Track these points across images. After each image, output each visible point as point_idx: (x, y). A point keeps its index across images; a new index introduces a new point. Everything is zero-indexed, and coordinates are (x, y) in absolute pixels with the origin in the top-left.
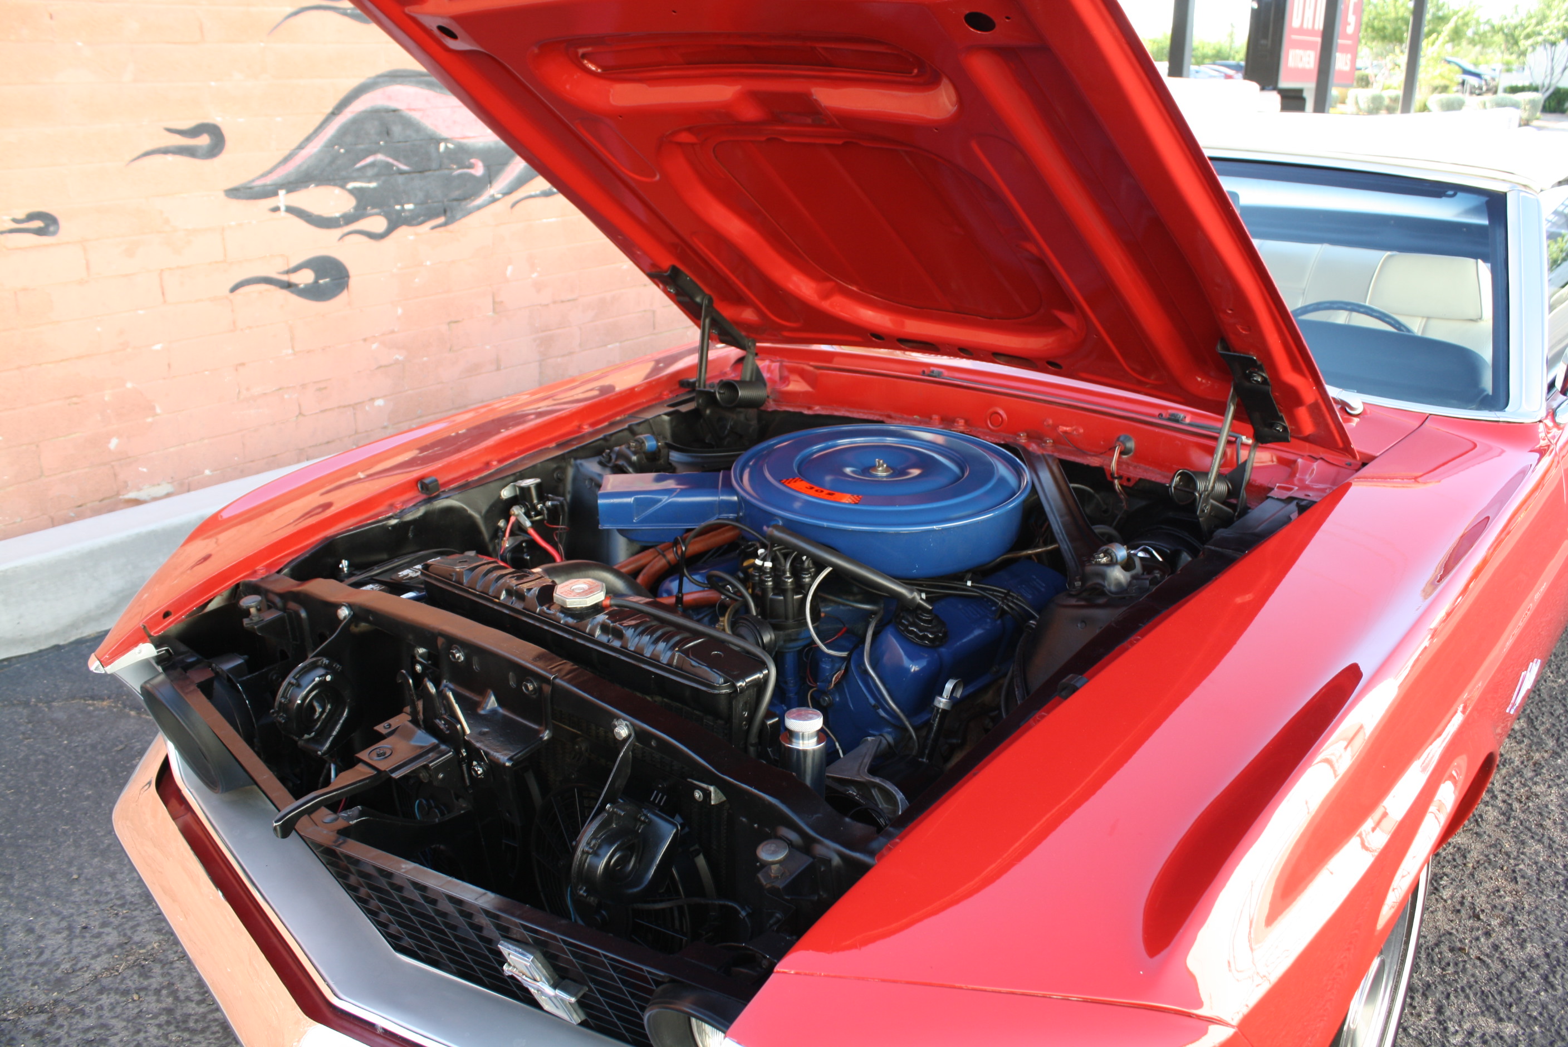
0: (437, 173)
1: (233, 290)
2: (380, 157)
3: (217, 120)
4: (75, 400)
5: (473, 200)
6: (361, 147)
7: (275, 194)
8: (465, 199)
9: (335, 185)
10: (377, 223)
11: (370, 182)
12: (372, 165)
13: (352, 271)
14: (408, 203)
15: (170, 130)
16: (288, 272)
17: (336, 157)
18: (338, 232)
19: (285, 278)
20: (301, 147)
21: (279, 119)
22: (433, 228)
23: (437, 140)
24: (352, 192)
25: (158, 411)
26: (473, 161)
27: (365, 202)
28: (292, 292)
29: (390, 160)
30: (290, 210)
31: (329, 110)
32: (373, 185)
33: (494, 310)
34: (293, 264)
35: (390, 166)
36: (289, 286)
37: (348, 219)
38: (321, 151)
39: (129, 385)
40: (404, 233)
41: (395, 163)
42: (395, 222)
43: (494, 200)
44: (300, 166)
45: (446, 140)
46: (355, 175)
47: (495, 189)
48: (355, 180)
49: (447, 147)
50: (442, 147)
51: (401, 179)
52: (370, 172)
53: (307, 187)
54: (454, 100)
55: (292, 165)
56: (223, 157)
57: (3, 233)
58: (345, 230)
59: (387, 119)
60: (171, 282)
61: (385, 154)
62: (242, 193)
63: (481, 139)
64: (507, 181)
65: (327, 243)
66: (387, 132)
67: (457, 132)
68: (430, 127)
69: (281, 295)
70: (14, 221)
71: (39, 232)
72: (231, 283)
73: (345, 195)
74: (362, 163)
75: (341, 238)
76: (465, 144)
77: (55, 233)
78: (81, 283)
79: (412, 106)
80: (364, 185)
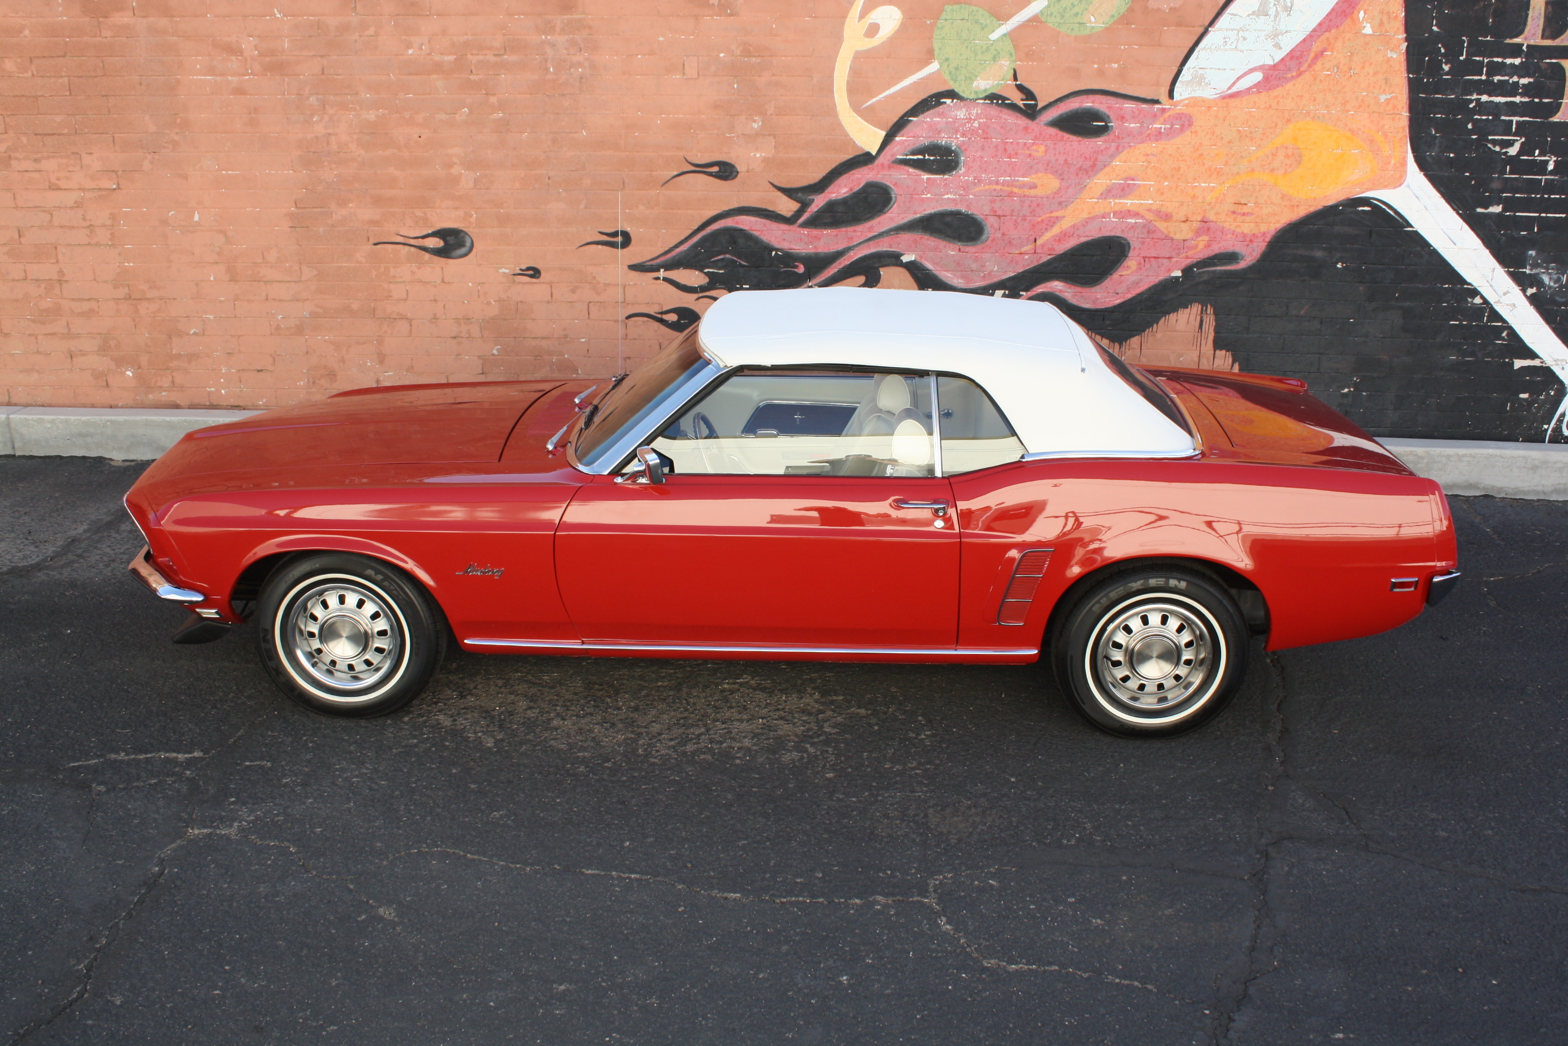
0: (769, 269)
1: (628, 317)
2: (728, 256)
3: (628, 229)
4: (539, 358)
6: (715, 250)
7: (659, 271)
8: (789, 286)
9: (696, 269)
11: (719, 270)
12: (722, 260)
13: (702, 317)
14: (746, 285)
15: (600, 233)
16: (662, 313)
17: (697, 254)
18: (696, 296)
19: (659, 316)
20: (677, 246)
21: (663, 231)
23: (769, 248)
24: (707, 274)
25: (580, 372)
26: (796, 264)
27: (714, 282)
28: (664, 325)
29: (735, 259)
30: (665, 279)
31: (696, 227)
32: (721, 272)
34: (666, 309)
35: (734, 262)
36: (661, 321)
37: (703, 289)
38: (688, 251)
39: (566, 356)
41: (739, 260)
44: (675, 257)
45: (777, 250)
46: (710, 265)
47: (813, 283)
48: (710, 268)
49: (776, 254)
50: (774, 253)
51: (741, 270)
52: (720, 264)
53: (678, 269)
54: (784, 227)
55: (669, 256)
56: (629, 248)
57: (514, 275)
58: (701, 295)
59: (734, 235)
60: (593, 309)
61: (732, 255)
62: (638, 268)
63: (804, 251)
64: (823, 279)
65: (688, 301)
66: (733, 242)
67: (785, 246)
68: (765, 241)
69: (656, 325)
70: (521, 270)
71: (531, 276)
72: (627, 314)
73: (702, 275)
74: (716, 259)
75: (697, 299)
76: (791, 253)
77: (538, 278)
78: (548, 302)
79: (753, 229)
80: (715, 271)
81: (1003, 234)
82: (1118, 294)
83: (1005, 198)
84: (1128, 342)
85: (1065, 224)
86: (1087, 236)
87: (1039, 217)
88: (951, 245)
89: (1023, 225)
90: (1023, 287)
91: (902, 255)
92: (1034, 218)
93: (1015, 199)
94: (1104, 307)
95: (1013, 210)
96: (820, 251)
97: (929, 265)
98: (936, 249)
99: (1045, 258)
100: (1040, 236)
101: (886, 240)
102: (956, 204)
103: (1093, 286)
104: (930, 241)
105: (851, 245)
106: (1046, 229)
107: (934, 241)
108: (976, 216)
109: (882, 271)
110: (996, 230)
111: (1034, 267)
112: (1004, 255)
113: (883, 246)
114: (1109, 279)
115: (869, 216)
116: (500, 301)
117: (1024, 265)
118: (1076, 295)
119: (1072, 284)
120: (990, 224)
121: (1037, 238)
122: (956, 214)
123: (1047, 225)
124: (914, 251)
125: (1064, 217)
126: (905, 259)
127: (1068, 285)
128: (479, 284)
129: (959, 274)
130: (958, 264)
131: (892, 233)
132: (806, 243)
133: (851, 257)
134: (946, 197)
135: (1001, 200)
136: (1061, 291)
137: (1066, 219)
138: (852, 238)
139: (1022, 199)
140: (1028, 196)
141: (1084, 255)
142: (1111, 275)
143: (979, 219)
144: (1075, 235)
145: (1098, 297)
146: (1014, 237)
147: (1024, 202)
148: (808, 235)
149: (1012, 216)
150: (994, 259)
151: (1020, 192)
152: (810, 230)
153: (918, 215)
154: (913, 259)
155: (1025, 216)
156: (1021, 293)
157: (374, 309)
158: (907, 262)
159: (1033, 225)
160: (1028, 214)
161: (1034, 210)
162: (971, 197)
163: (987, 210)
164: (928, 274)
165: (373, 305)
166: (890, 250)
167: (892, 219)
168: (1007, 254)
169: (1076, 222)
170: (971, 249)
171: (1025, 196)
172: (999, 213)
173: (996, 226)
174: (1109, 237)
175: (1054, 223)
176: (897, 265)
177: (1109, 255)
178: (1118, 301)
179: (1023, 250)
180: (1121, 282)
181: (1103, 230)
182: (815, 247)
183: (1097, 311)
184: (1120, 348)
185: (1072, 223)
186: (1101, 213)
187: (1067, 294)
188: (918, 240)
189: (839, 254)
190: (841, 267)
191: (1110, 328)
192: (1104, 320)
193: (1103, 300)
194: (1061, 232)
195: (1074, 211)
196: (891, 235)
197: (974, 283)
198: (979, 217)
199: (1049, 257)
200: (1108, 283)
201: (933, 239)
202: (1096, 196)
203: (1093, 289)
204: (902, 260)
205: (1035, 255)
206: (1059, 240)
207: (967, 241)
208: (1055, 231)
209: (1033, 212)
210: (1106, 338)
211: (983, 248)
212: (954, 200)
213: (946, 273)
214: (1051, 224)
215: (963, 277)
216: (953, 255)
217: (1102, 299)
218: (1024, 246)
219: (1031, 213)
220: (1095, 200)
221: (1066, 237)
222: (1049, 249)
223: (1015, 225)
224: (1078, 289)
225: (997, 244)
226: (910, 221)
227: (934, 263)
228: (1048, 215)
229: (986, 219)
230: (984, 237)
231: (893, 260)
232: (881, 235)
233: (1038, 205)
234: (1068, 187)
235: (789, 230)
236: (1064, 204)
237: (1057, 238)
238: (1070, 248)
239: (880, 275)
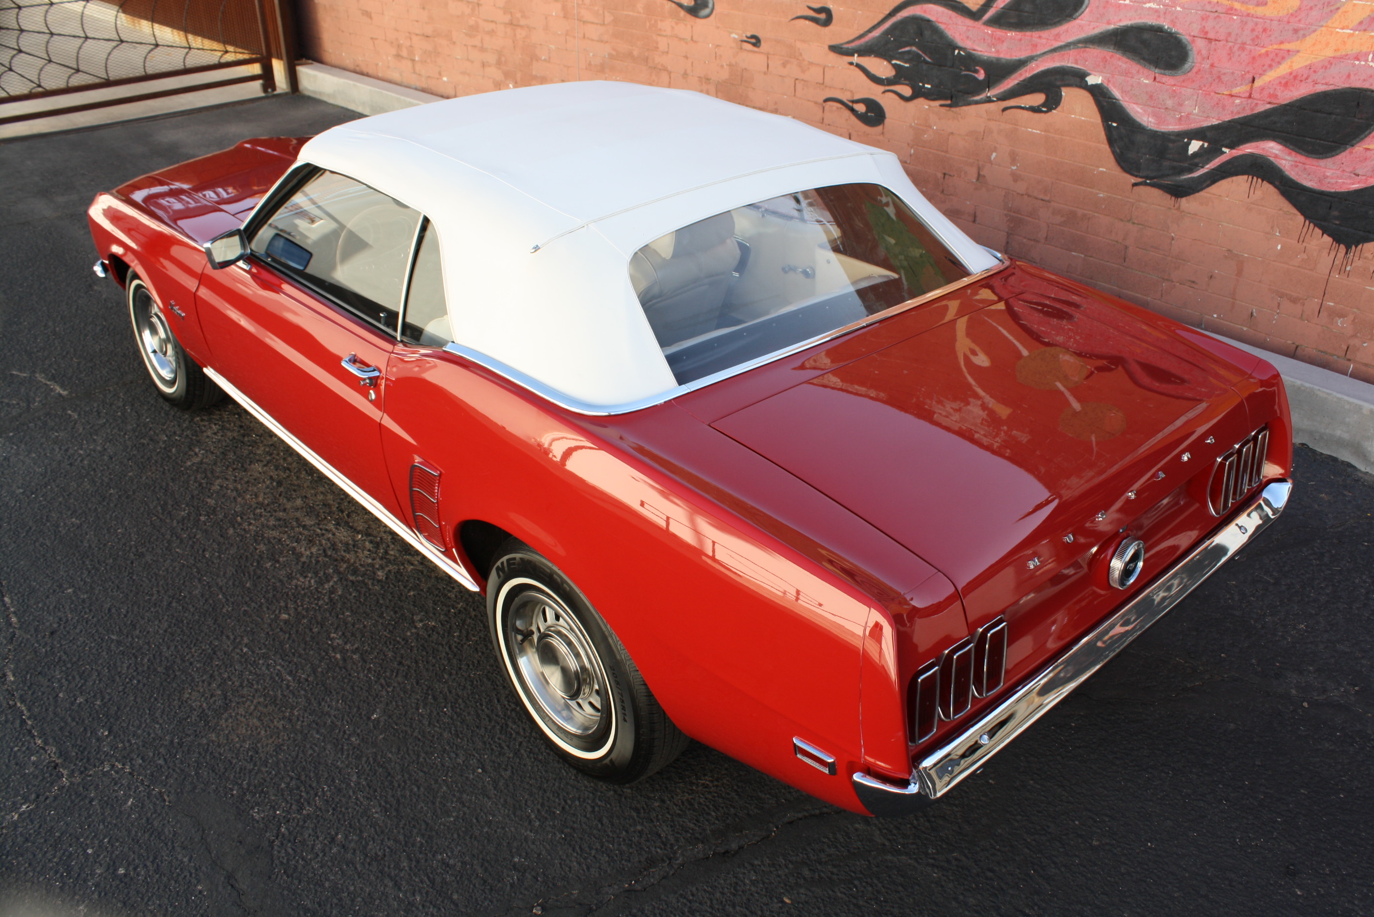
0: (950, 69)
1: (827, 100)
2: (914, 49)
3: (831, 6)
5: (974, 96)
6: (904, 39)
7: (853, 55)
8: (968, 93)
9: (885, 59)
10: (907, 91)
11: (906, 63)
12: (909, 52)
13: (887, 115)
14: (928, 84)
15: (810, 8)
16: (853, 102)
17: (888, 42)
18: (882, 88)
19: (850, 104)
20: (870, 31)
21: (859, 12)
22: (941, 106)
23: (953, 46)
24: (894, 66)
26: (978, 67)
27: (900, 76)
28: (854, 114)
29: (921, 52)
30: (858, 66)
31: (887, 12)
32: (907, 65)
33: (978, 179)
34: (856, 97)
35: (919, 56)
36: (852, 110)
37: (889, 82)
38: (880, 37)
40: (923, 104)
41: (923, 55)
42: (918, 94)
43: (989, 100)
44: (867, 42)
45: (960, 49)
46: (897, 56)
47: (991, 93)
48: (897, 59)
49: (959, 53)
50: (956, 52)
51: (925, 67)
52: (906, 57)
53: (870, 56)
54: (969, 22)
55: (863, 41)
56: (831, 27)
57: (742, 41)
58: (887, 88)
59: (922, 25)
60: (799, 86)
61: (918, 47)
62: (836, 49)
63: (986, 54)
64: (1002, 90)
65: (875, 92)
66: (921, 34)
67: (968, 45)
68: (950, 37)
69: (847, 113)
70: (747, 37)
71: (754, 45)
72: (824, 98)
73: (890, 67)
74: (903, 50)
75: (884, 92)
76: (974, 55)
77: (759, 47)
78: (765, 73)
79: (940, 20)
80: (902, 64)
81: (1212, 65)
82: (1358, 175)
83: (1222, 15)
84: (1360, 247)
85: (1298, 63)
86: (1326, 84)
87: (1263, 47)
88: (1146, 71)
89: (1239, 55)
90: (1227, 142)
91: (1089, 74)
92: (1257, 48)
93: (1235, 17)
94: (1333, 190)
95: (1229, 34)
96: (1002, 56)
97: (1116, 93)
98: (1127, 73)
99: (1263, 107)
100: (1261, 75)
101: (1072, 52)
102: (1159, 17)
103: (1322, 158)
104: (1121, 62)
105: (1034, 54)
106: (1270, 66)
107: (1126, 63)
108: (1181, 37)
109: (1065, 92)
110: (1203, 59)
111: (1245, 117)
112: (1209, 95)
113: (1068, 61)
114: (1347, 151)
115: (1057, 20)
116: (730, 65)
117: (1232, 112)
118: (1297, 166)
119: (1293, 150)
120: (1197, 49)
121: (1256, 77)
122: (1158, 30)
123: (1272, 60)
124: (1102, 72)
125: (1298, 51)
126: (1091, 80)
127: (1287, 150)
128: (717, 46)
129: (1150, 110)
130: (1151, 97)
131: (1080, 45)
132: (988, 45)
133: (1033, 69)
134: (1148, 5)
135: (1215, 18)
136: (1276, 156)
137: (1300, 54)
138: (1036, 46)
139: (1244, 19)
140: (1253, 16)
141: (1317, 111)
142: (1353, 146)
143: (1184, 41)
144: (1310, 80)
145: (1328, 174)
146: (1225, 71)
147: (1246, 23)
148: (992, 36)
149: (1227, 41)
150: (1195, 97)
151: (1243, 9)
152: (994, 29)
153: (1112, 27)
154: (1099, 82)
155: (1244, 44)
156: (1224, 149)
157: (647, 58)
158: (1092, 85)
159: (1254, 58)
160: (1249, 42)
161: (1257, 37)
162: (1179, 9)
163: (1195, 30)
164: (1114, 104)
165: (646, 54)
166: (1076, 66)
167: (1081, 26)
168: (1212, 94)
169: (1314, 60)
170: (1168, 80)
171: (1248, 15)
172: (1211, 35)
173: (1204, 52)
174: (1359, 89)
175: (1283, 58)
176: (1080, 87)
177: (1355, 116)
178: (1356, 186)
179: (1235, 91)
180: (1366, 159)
181: (1352, 77)
182: (998, 51)
183: (1322, 193)
184: (1346, 253)
185: (1309, 62)
186: (1354, 51)
187: (1284, 162)
188: (1108, 58)
189: (1020, 64)
190: (1022, 78)
191: (1337, 222)
192: (1330, 208)
193: (1333, 181)
194: (1291, 74)
195: (1314, 44)
196: (1078, 47)
197: (1168, 125)
198: (1185, 38)
199: (1268, 106)
200: (1345, 157)
201: (1124, 59)
202: (1351, 26)
203: (1322, 163)
204: (1086, 82)
205: (1250, 101)
206: (1286, 85)
207: (1165, 69)
208: (1282, 70)
209: (1256, 40)
210: (1329, 235)
211: (1184, 81)
212: (1156, 11)
213: (1135, 106)
214: (1277, 60)
215: (1155, 115)
216: (1146, 84)
217: (1332, 178)
218: (1236, 86)
219: (1253, 40)
220: (1349, 31)
221: (1297, 81)
222: (1270, 96)
223: (1229, 54)
224: (1301, 158)
225: (1202, 77)
226: (1101, 33)
227: (1123, 92)
228: (1275, 47)
229: (1193, 41)
230: (1187, 66)
231: (1078, 80)
232: (1067, 46)
233: (1265, 30)
234: (1311, 8)
235: (974, 27)
236: (1301, 32)
237: (1283, 81)
238: (1299, 98)
239: (1061, 95)
